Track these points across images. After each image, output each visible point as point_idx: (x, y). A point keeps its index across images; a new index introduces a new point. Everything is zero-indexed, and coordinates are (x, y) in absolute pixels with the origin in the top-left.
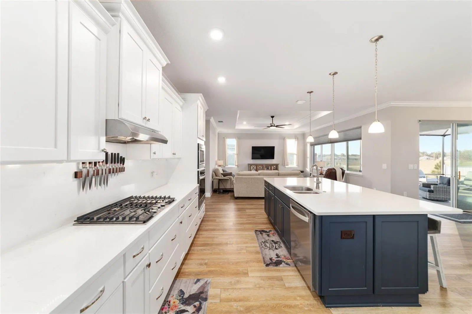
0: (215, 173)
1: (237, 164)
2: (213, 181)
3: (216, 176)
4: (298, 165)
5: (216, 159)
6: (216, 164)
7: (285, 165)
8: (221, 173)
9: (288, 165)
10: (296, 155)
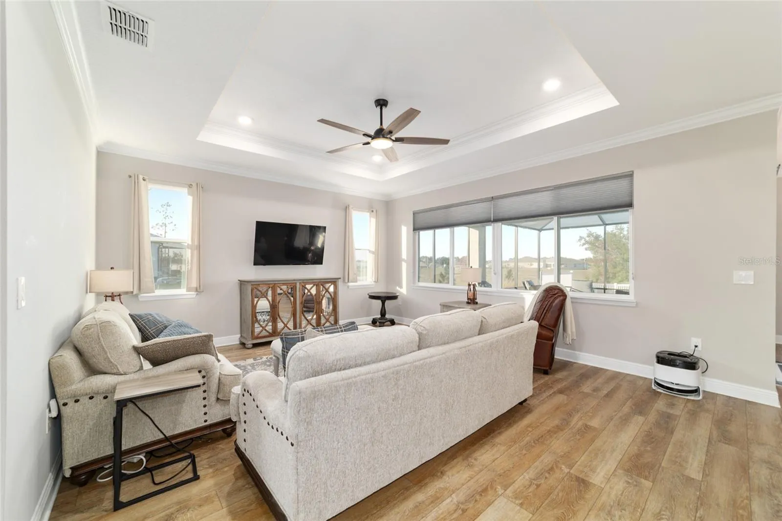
0: (78, 352)
1: (194, 284)
2: (57, 423)
3: (92, 370)
4: (377, 281)
5: (90, 264)
6: (89, 289)
7: (350, 280)
8: (136, 349)
9: (356, 282)
10: (373, 253)
